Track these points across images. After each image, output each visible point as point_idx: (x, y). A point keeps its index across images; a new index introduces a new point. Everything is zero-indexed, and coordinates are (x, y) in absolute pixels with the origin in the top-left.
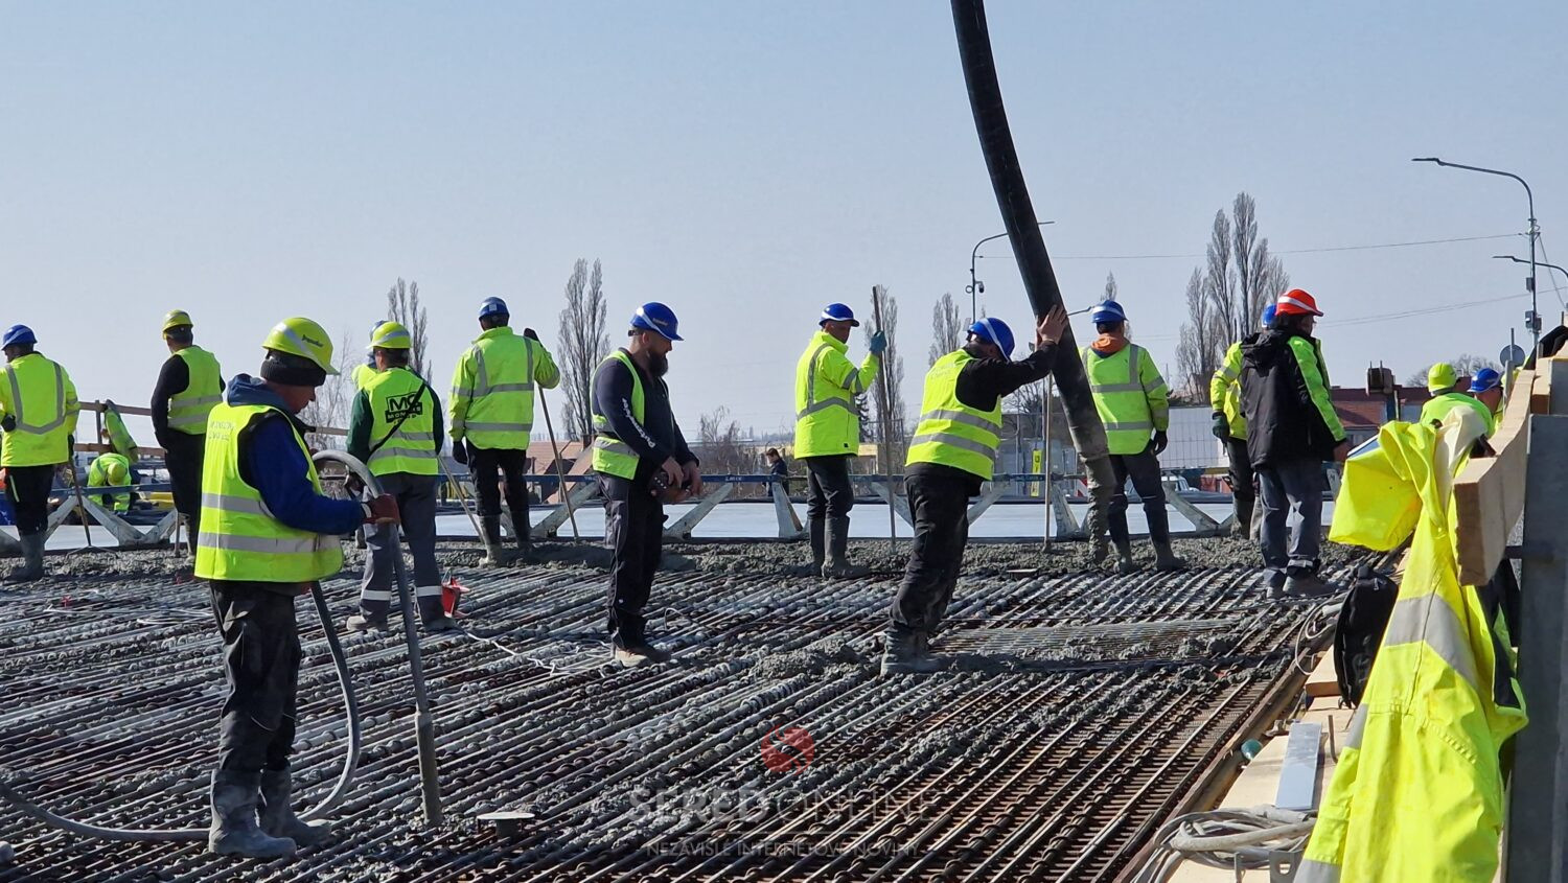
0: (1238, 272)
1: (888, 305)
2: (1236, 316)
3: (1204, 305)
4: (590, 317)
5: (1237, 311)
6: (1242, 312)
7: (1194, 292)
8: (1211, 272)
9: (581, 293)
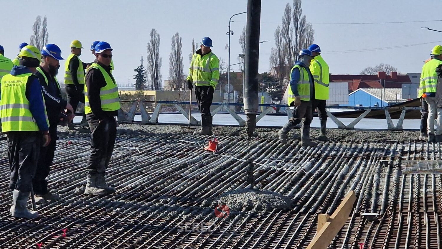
0: (294, 28)
1: (157, 37)
2: (293, 45)
3: (281, 40)
4: (42, 38)
5: (293, 43)
6: (295, 44)
7: (277, 35)
8: (283, 28)
9: (39, 29)
